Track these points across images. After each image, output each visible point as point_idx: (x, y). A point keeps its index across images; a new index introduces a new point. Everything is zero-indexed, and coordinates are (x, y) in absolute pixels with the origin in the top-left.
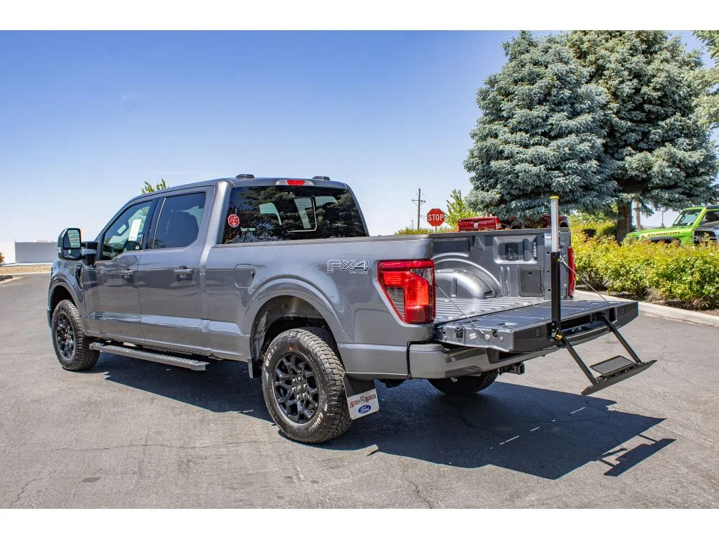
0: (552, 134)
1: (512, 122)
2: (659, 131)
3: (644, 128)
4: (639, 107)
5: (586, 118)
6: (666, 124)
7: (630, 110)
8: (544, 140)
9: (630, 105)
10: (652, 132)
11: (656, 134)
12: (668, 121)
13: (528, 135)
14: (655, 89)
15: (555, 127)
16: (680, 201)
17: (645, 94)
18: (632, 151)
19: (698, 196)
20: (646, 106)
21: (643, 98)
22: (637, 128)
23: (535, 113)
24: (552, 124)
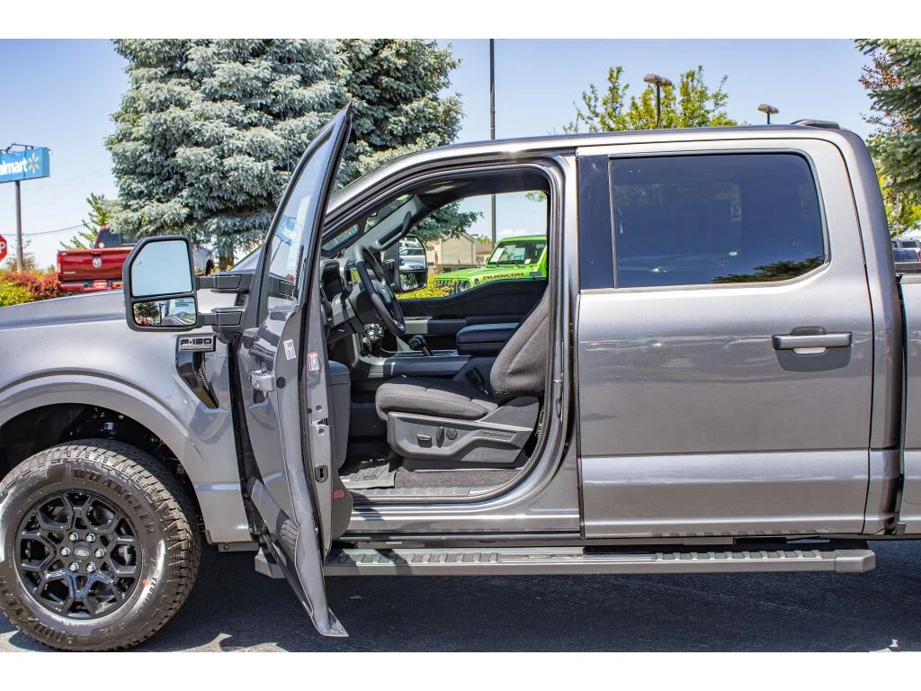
0: (276, 109)
1: (211, 83)
2: (403, 119)
3: (379, 112)
4: (373, 81)
5: (323, 88)
6: (413, 110)
7: (363, 83)
8: (267, 118)
9: (365, 75)
10: (391, 120)
11: (397, 123)
12: (415, 104)
13: (242, 108)
14: (398, 54)
15: (280, 97)
16: (430, 228)
17: (386, 59)
18: (368, 149)
19: (446, 221)
20: (385, 79)
21: (382, 66)
22: (370, 113)
23: (251, 70)
24: (276, 94)
